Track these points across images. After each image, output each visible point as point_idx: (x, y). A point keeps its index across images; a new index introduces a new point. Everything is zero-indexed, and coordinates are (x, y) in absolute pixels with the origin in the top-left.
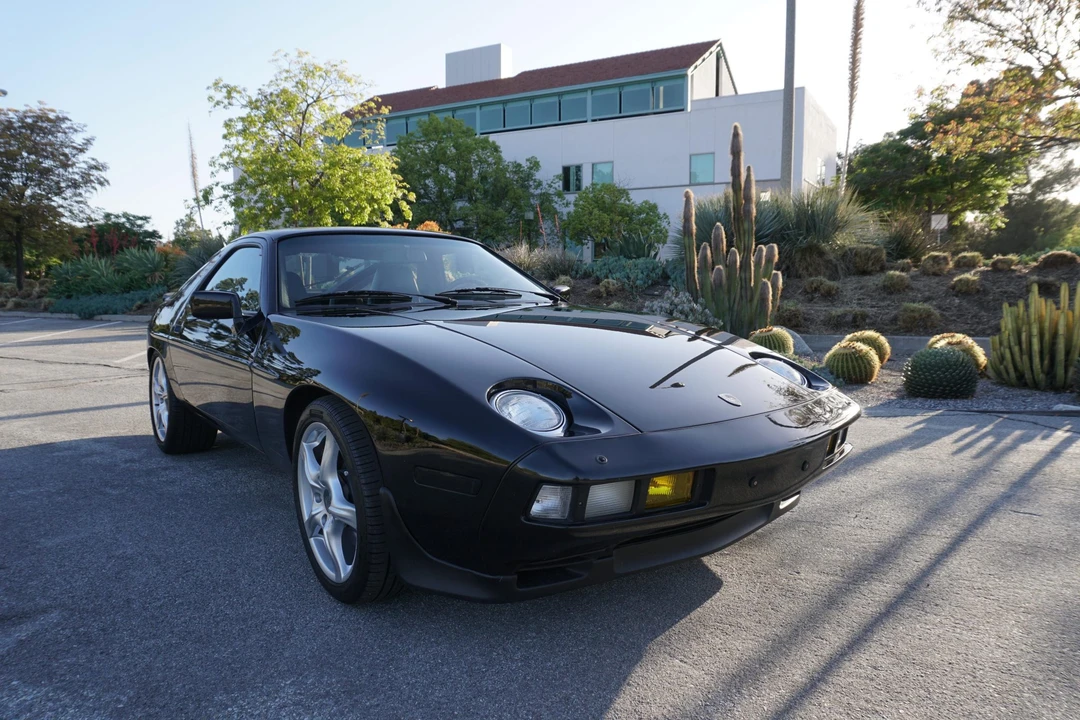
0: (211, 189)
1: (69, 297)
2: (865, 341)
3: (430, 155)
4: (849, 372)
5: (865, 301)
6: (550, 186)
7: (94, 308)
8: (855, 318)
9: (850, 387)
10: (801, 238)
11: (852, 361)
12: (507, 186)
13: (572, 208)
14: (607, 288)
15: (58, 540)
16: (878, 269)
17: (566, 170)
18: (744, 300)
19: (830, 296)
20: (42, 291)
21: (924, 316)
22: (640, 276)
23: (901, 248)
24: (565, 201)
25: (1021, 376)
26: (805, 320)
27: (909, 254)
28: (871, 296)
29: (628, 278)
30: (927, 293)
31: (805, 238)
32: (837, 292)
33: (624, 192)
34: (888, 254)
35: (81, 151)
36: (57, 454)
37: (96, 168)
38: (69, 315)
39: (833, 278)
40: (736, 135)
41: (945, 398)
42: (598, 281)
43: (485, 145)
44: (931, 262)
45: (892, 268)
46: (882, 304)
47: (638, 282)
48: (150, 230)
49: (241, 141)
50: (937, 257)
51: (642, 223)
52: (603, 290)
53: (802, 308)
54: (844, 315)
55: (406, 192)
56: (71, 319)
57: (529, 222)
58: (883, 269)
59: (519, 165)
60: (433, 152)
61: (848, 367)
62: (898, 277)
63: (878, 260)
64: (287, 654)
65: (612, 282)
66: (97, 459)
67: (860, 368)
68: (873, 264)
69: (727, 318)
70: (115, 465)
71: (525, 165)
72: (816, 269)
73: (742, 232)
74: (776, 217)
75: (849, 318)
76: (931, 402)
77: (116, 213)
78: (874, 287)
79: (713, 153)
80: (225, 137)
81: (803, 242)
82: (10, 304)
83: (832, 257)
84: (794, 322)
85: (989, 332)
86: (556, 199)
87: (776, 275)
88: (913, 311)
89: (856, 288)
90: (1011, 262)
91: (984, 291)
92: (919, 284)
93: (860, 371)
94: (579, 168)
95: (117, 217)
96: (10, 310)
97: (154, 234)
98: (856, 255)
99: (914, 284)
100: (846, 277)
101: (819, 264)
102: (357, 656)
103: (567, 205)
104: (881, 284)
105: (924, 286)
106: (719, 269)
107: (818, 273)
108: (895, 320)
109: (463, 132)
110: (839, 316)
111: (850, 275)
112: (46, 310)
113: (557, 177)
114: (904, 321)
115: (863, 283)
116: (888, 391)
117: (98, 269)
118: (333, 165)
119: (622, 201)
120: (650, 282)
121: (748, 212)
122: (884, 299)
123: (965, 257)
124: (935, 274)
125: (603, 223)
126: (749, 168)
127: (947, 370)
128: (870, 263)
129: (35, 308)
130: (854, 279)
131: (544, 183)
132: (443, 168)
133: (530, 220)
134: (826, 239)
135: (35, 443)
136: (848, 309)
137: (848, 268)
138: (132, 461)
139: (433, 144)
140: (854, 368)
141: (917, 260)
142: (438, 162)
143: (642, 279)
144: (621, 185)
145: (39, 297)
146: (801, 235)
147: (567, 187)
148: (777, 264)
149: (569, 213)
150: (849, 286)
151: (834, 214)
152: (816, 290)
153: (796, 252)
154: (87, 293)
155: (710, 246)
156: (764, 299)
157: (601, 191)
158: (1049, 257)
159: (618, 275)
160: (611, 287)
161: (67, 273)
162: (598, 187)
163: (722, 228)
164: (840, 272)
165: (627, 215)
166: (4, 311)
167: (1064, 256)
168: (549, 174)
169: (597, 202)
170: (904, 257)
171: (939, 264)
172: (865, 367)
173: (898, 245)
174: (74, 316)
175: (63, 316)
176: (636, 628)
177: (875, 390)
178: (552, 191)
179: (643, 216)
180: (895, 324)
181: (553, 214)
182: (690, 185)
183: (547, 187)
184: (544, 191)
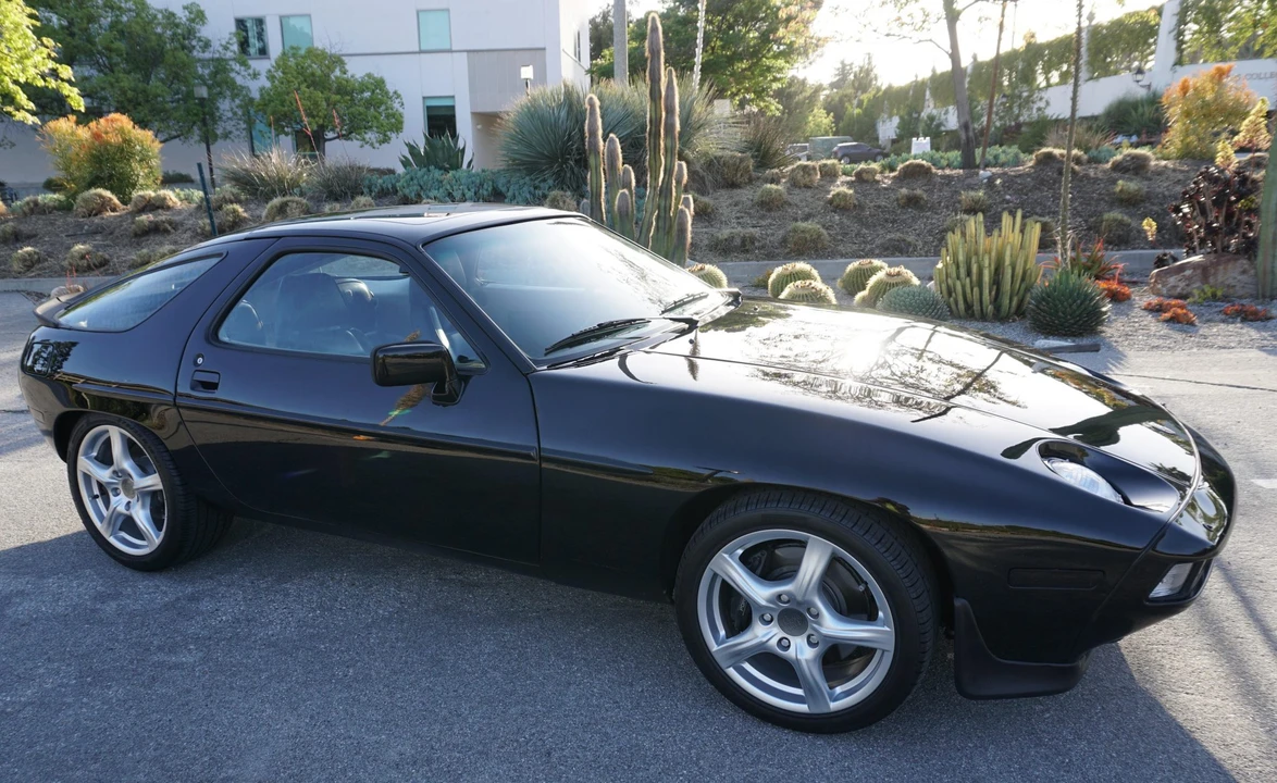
5: (745, 220)
6: (226, 48)
8: (744, 240)
12: (158, 46)
13: (264, 82)
16: (746, 181)
17: (240, 23)
18: (661, 233)
19: (706, 215)
21: (816, 236)
24: (251, 71)
25: (969, 306)
28: (749, 214)
30: (806, 209)
32: (711, 210)
33: (337, 61)
34: (754, 162)
44: (801, 173)
45: (759, 179)
46: (764, 223)
50: (806, 166)
51: (369, 104)
54: (731, 238)
57: (202, 100)
58: (755, 181)
59: (173, 15)
62: (775, 191)
63: (747, 170)
71: (182, 15)
73: (663, 150)
75: (738, 242)
78: (749, 203)
79: (448, 10)
85: (877, 252)
86: (237, 67)
87: (687, 199)
88: (803, 232)
89: (730, 204)
90: (873, 172)
91: (860, 206)
92: (795, 199)
94: (260, 22)
98: (724, 164)
99: (790, 198)
100: (715, 191)
103: (257, 78)
104: (756, 198)
105: (801, 201)
106: (623, 194)
108: (784, 241)
110: (725, 240)
111: (719, 188)
113: (231, 34)
114: (794, 243)
115: (736, 199)
119: (337, 72)
121: (671, 126)
122: (763, 217)
123: (825, 165)
124: (807, 187)
125: (316, 104)
128: (739, 175)
130: (723, 192)
131: (216, 45)
133: (204, 99)
134: (688, 145)
136: (731, 230)
137: (716, 180)
144: (333, 52)
147: (244, 45)
148: (686, 186)
149: (262, 89)
156: (682, 231)
158: (908, 166)
162: (302, 52)
163: (617, 140)
165: (347, 93)
167: (922, 166)
168: (218, 29)
169: (302, 74)
170: (768, 166)
171: (809, 175)
178: (229, 55)
179: (367, 94)
180: (786, 247)
181: (237, 91)
182: (421, 52)
183: (220, 49)
184: (217, 56)
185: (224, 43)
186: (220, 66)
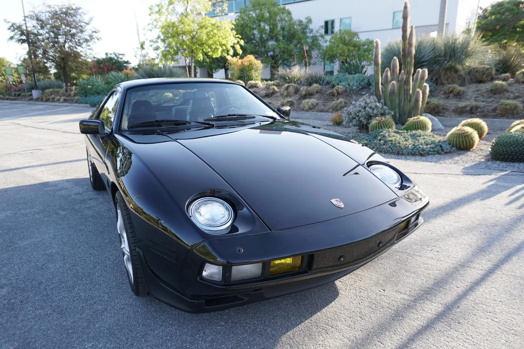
0: (144, 42)
1: (86, 96)
2: (471, 125)
3: (256, 18)
4: (460, 143)
5: (479, 98)
6: (318, 32)
7: (96, 102)
8: (472, 109)
9: (460, 152)
10: (446, 62)
11: (462, 138)
12: (294, 33)
13: (328, 44)
14: (337, 90)
15: (26, 242)
16: (489, 79)
17: (326, 23)
18: (406, 101)
19: (459, 95)
20: (75, 93)
21: (512, 108)
22: (355, 84)
23: (505, 67)
24: (325, 40)
26: (443, 109)
27: (509, 70)
29: (349, 85)
30: (517, 94)
31: (448, 62)
32: (463, 93)
33: (356, 34)
34: (497, 70)
35: (88, 24)
36: (48, 188)
37: (95, 32)
38: (86, 105)
39: (462, 85)
40: (406, 7)
41: (514, 162)
42: (333, 86)
43: (284, 11)
44: (522, 75)
45: (498, 79)
46: (489, 100)
47: (354, 88)
48: (126, 60)
49: (157, 16)
51: (365, 51)
52: (335, 91)
53: (442, 102)
54: (466, 107)
55: (239, 40)
56: (87, 107)
58: (492, 79)
59: (301, 21)
60: (258, 16)
61: (459, 141)
62: (500, 84)
63: (490, 74)
64: (97, 326)
65: (340, 87)
66: (63, 192)
67: (466, 141)
68: (486, 77)
69: (397, 110)
70: (70, 196)
71: (304, 21)
72: (452, 80)
73: (406, 63)
74: (432, 50)
75: (468, 109)
76: (504, 164)
77: (110, 53)
78: (485, 90)
80: (150, 15)
81: (447, 65)
82: (62, 100)
83: (462, 73)
84: (436, 111)
86: (320, 38)
87: (425, 86)
88: (506, 105)
89: (474, 91)
92: (513, 89)
93: (466, 143)
95: (111, 54)
96: (62, 102)
97: (127, 62)
98: (477, 71)
99: (509, 89)
100: (470, 84)
101: (455, 78)
102: (130, 330)
103: (326, 42)
104: (490, 89)
105: (516, 90)
106: (393, 84)
107: (453, 83)
108: (495, 109)
109: (272, 5)
110: (462, 107)
111: (472, 83)
112: (76, 102)
113: (322, 27)
114: (501, 110)
115: (479, 88)
116: (481, 156)
117: (97, 82)
118: (201, 27)
119: (355, 39)
120: (360, 87)
121: (410, 52)
122: (490, 97)
125: (344, 51)
126: (412, 27)
127: (516, 146)
128: (485, 76)
129: (72, 101)
130: (474, 85)
131: (314, 30)
132: (262, 24)
134: (461, 62)
135: (41, 182)
136: (468, 103)
137: (471, 79)
138: (78, 194)
139: (257, 12)
140: (463, 142)
141: (513, 75)
142: (260, 21)
143: (356, 86)
144: (355, 30)
145: (74, 96)
146: (445, 60)
147: (326, 32)
148: (427, 80)
149: (327, 46)
150: (471, 90)
151: (466, 48)
152: (451, 92)
153: (442, 70)
154: (93, 94)
155: (390, 69)
156: (417, 101)
157: (343, 33)
159: (343, 83)
160: (340, 90)
161: (85, 85)
162: (343, 32)
163: (397, 60)
164: (467, 81)
165: (357, 47)
166: (59, 103)
168: (317, 26)
169: (341, 40)
170: (505, 72)
172: (470, 141)
173: (503, 65)
174: (88, 105)
175: (83, 105)
176: (279, 324)
177: (473, 155)
178: (318, 34)
179: (366, 47)
180: (495, 112)
181: (319, 46)
182: (393, 29)
183: (315, 32)
184: (314, 35)
185: (317, 30)
186: (315, 38)
